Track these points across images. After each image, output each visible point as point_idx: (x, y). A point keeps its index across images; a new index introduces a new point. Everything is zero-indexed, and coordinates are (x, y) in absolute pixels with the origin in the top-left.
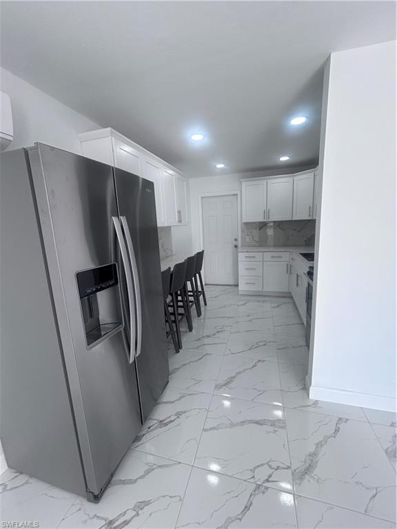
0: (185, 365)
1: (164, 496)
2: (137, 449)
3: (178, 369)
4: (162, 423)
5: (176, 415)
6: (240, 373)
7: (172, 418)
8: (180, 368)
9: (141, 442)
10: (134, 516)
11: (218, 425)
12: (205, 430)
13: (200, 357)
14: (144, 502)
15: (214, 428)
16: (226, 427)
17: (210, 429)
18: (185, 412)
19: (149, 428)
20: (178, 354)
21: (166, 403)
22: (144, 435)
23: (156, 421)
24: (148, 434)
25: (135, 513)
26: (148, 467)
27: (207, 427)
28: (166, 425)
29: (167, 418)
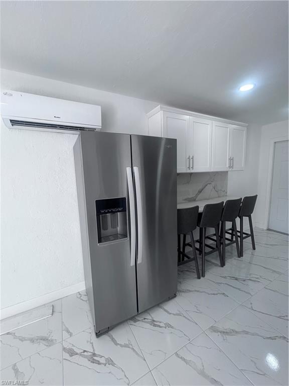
0: (198, 291)
1: (123, 371)
2: (131, 326)
3: (190, 291)
4: (153, 323)
5: (165, 324)
6: (247, 333)
7: (161, 325)
8: (192, 291)
9: (134, 324)
10: (103, 364)
11: (190, 361)
12: (176, 354)
13: (216, 292)
14: (112, 361)
15: (184, 360)
16: (195, 369)
17: (181, 358)
18: (172, 327)
19: (145, 319)
20: (199, 280)
21: (165, 310)
22: (139, 321)
23: (151, 318)
24: (141, 322)
25: (105, 362)
26: (128, 343)
27: (181, 354)
28: (155, 325)
29: (158, 321)
